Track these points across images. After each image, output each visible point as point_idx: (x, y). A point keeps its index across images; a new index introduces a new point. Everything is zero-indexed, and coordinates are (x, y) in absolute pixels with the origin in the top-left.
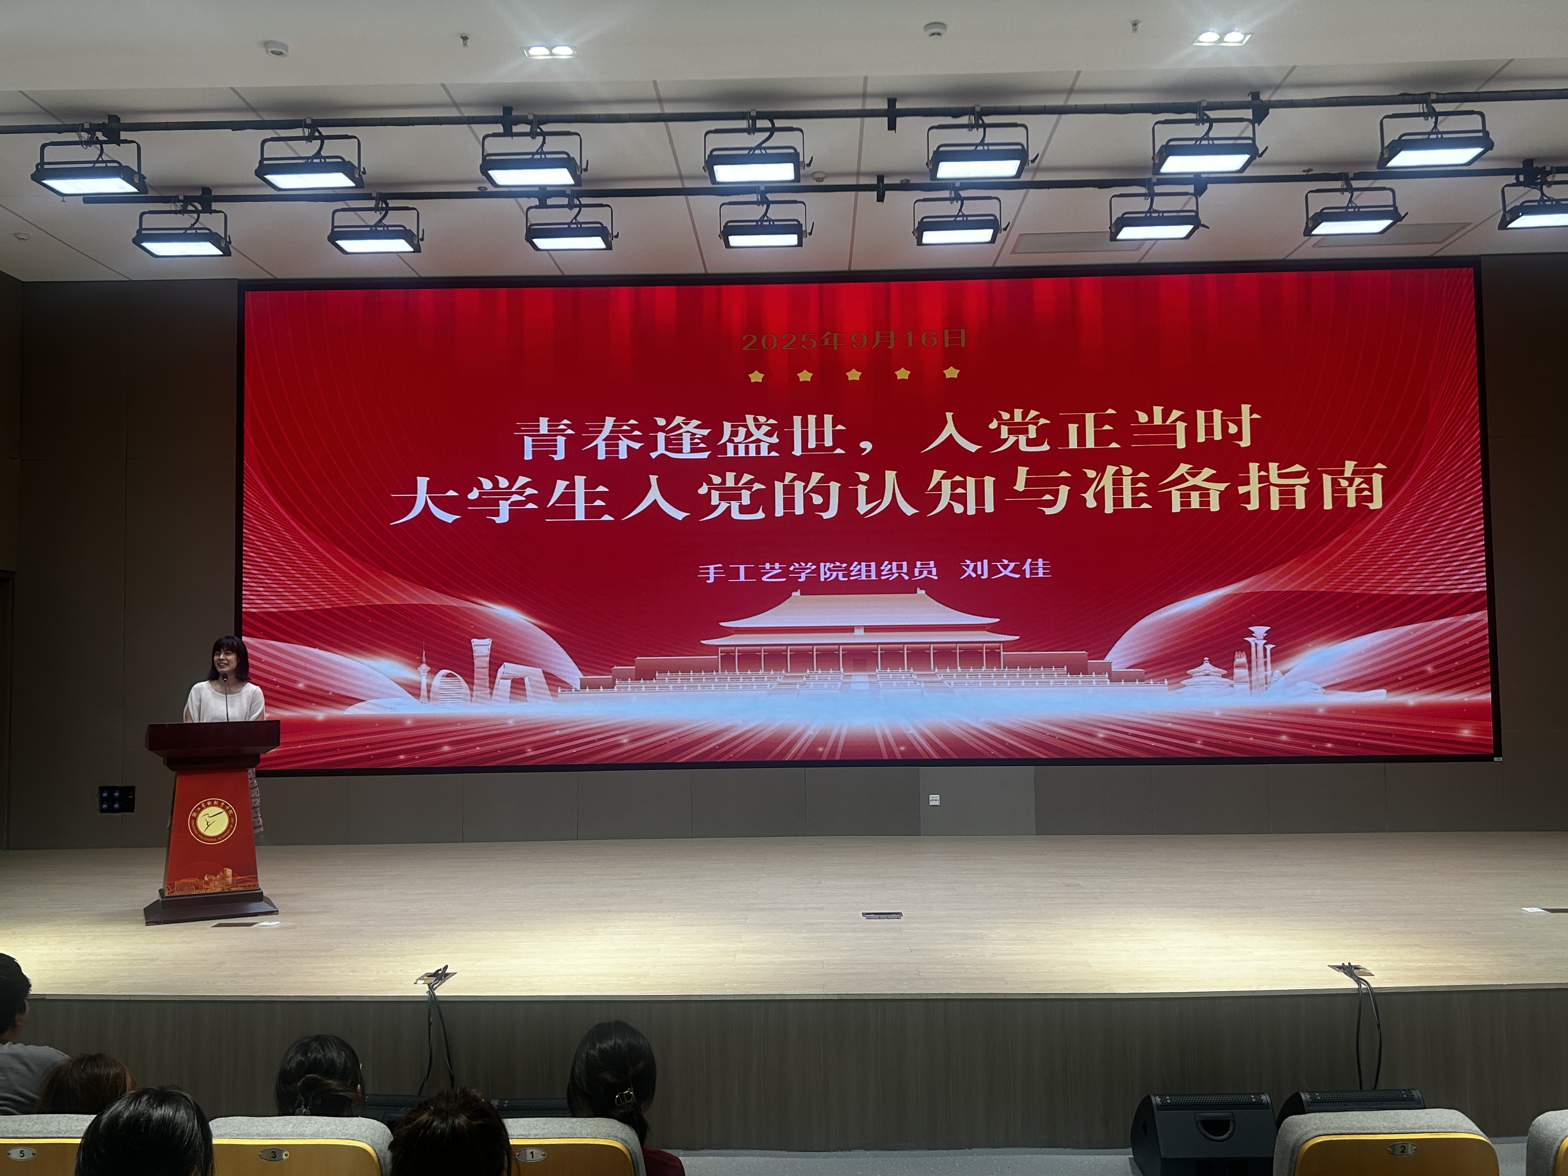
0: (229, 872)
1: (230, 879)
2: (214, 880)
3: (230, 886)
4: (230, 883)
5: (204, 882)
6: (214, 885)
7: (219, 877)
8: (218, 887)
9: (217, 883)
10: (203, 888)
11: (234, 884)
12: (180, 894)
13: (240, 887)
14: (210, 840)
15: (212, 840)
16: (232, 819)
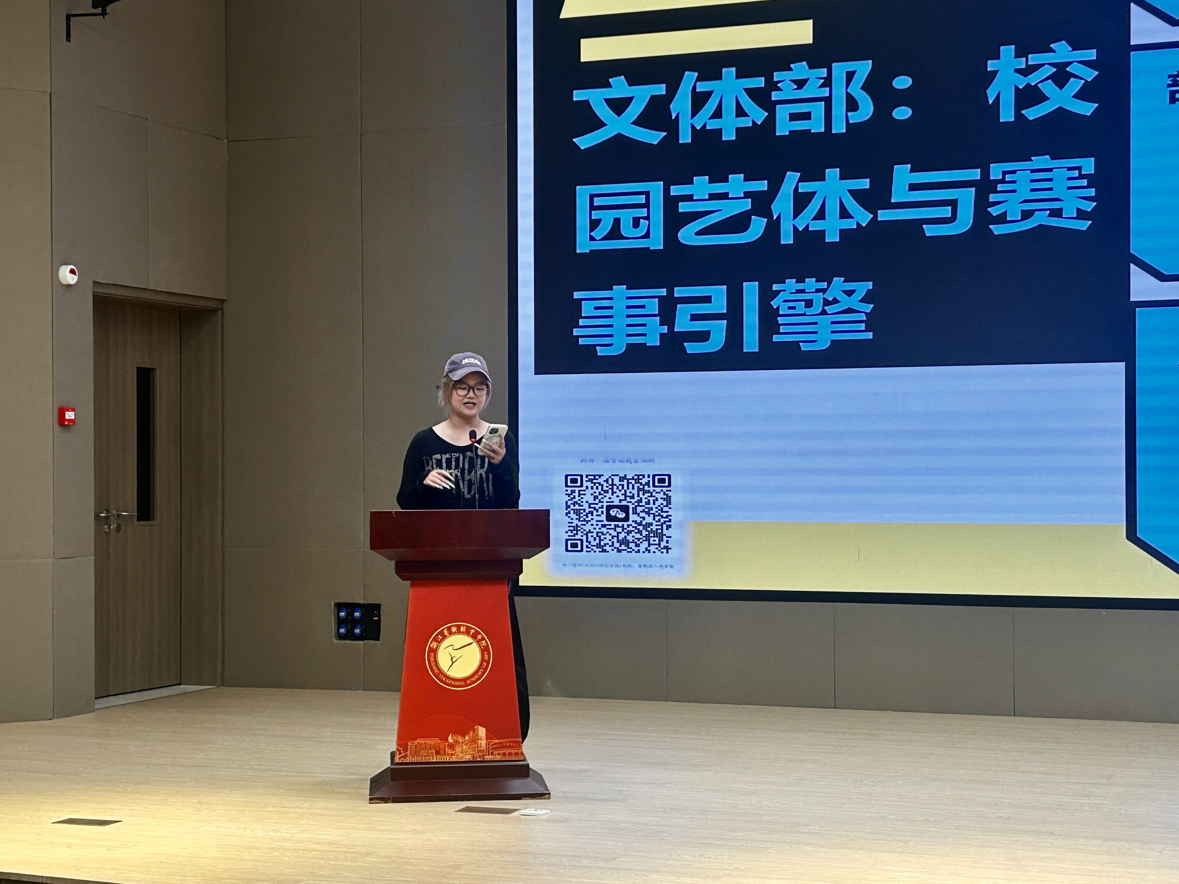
0: (482, 731)
1: (483, 743)
2: (462, 743)
3: (484, 753)
4: (484, 748)
5: (448, 745)
6: (461, 750)
7: (468, 738)
8: (467, 754)
9: (466, 748)
10: (446, 753)
11: (489, 750)
12: (414, 760)
13: (497, 755)
14: (454, 683)
15: (459, 684)
16: (486, 654)
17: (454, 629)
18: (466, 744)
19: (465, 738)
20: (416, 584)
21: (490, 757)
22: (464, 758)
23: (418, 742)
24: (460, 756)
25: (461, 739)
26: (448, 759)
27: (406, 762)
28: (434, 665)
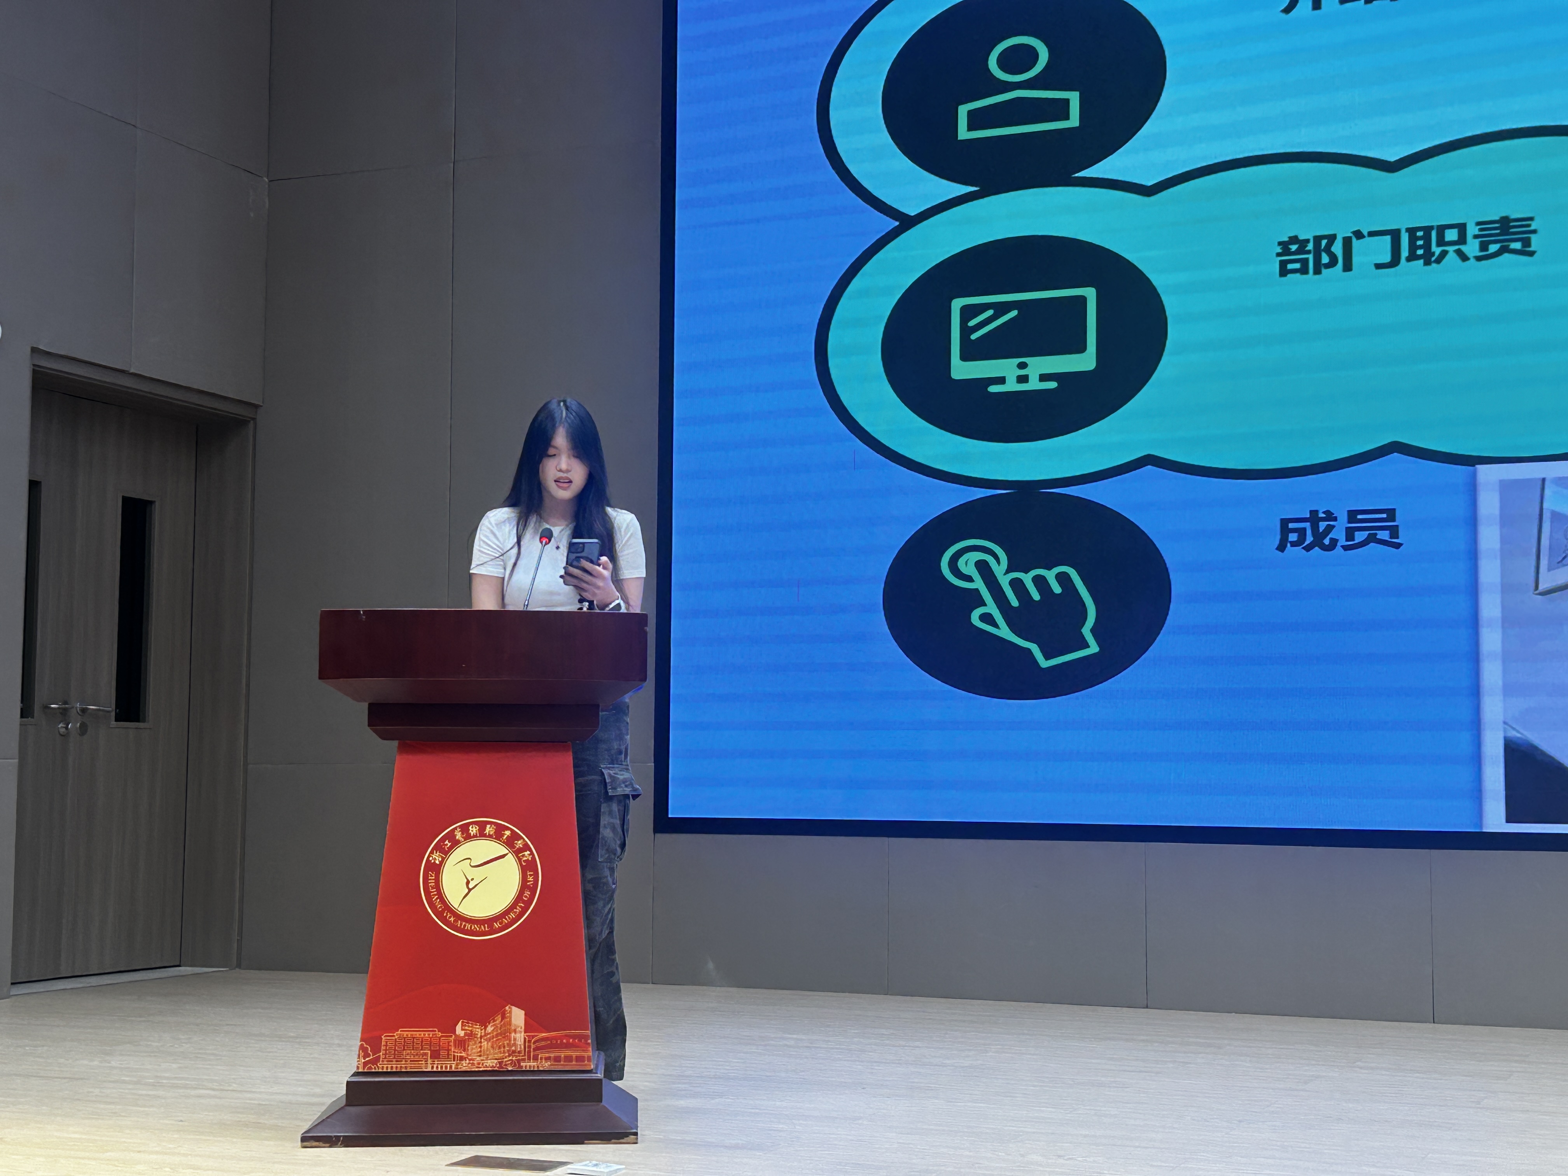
0: (518, 1016)
1: (519, 1037)
2: (481, 1037)
3: (520, 1056)
4: (521, 1048)
5: (455, 1041)
6: (479, 1050)
7: (493, 1028)
8: (490, 1057)
9: (487, 1047)
10: (450, 1057)
11: (529, 1052)
12: (392, 1068)
13: (544, 1061)
14: (471, 927)
15: (478, 929)
16: (531, 875)
17: (473, 830)
18: (488, 1040)
19: (488, 1029)
20: (406, 747)
21: (532, 1064)
22: (483, 1064)
23: (400, 1034)
24: (475, 1062)
25: (479, 1030)
26: (453, 1066)
27: (377, 1070)
28: (435, 895)
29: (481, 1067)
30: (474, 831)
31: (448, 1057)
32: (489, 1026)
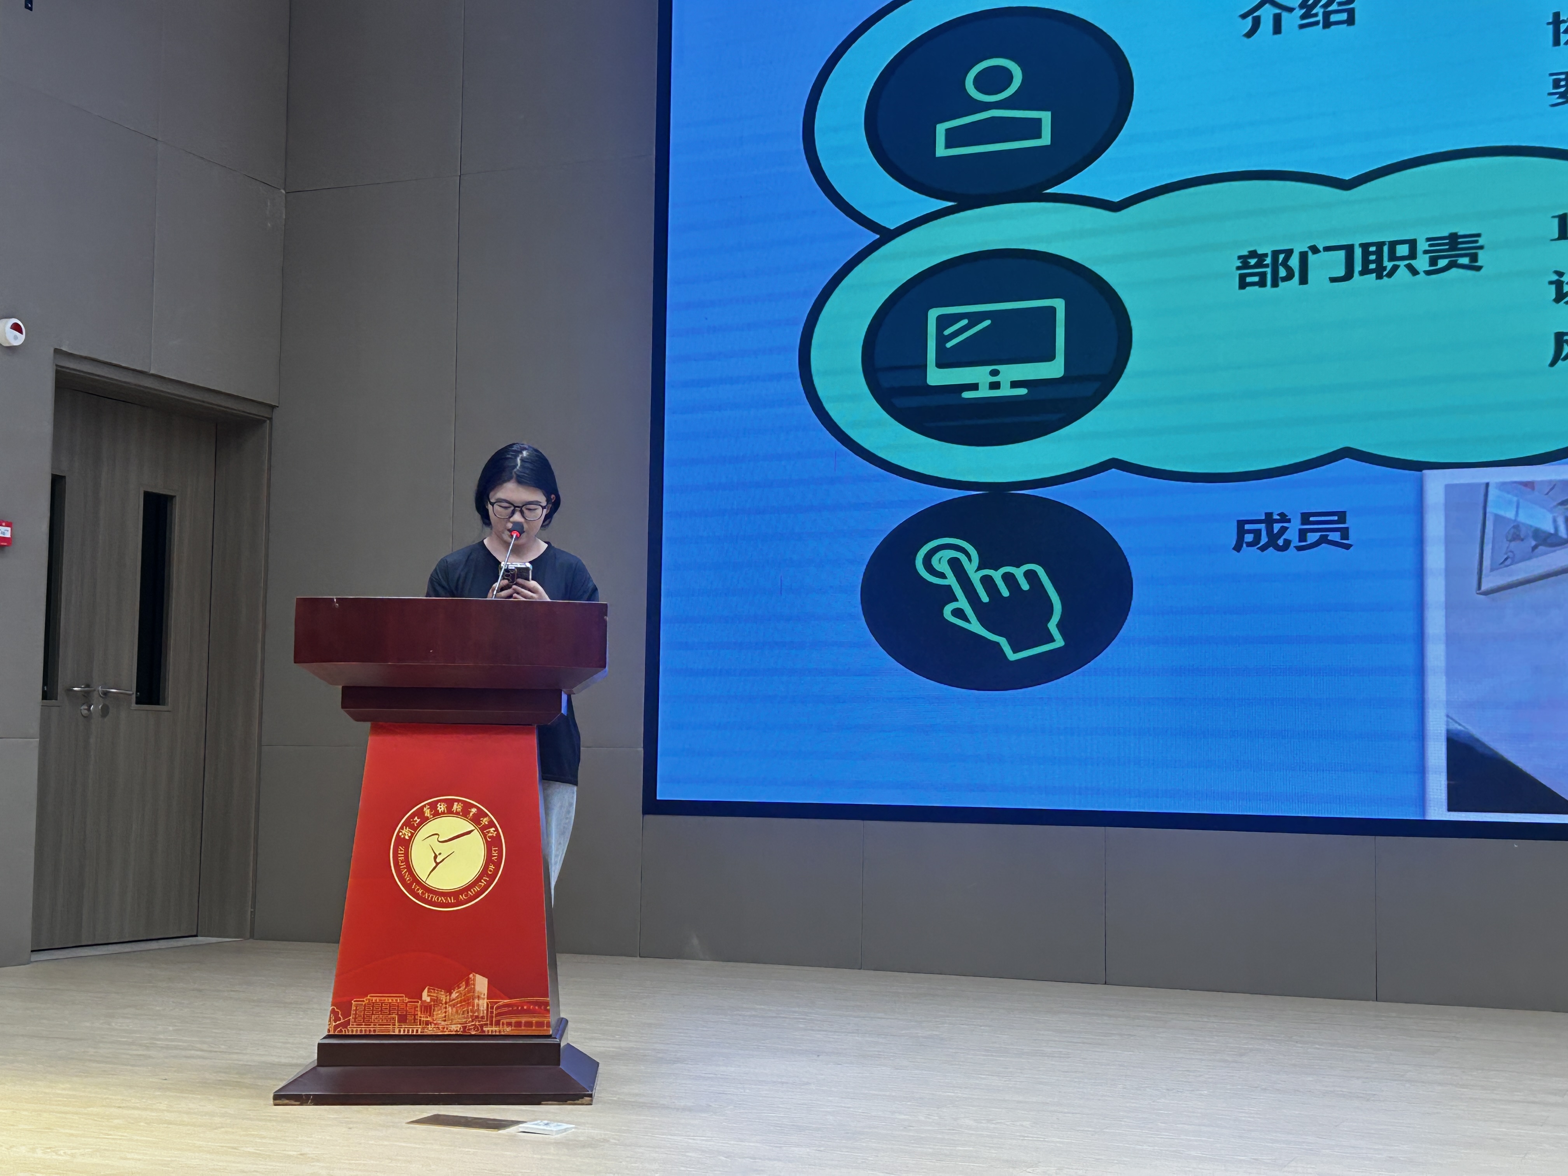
0: (481, 983)
1: (483, 1004)
2: (446, 1003)
3: (483, 1021)
4: (483, 1013)
5: (421, 1006)
6: (444, 1015)
7: (457, 994)
8: (454, 1022)
9: (452, 1012)
10: (416, 1021)
11: (492, 1017)
12: (361, 1031)
13: (505, 1026)
14: (438, 899)
15: (444, 901)
16: (495, 851)
17: (441, 808)
18: (454, 1006)
19: (452, 995)
20: (377, 729)
21: (494, 1029)
22: (447, 1029)
23: (369, 999)
24: (440, 1027)
25: (444, 996)
26: (420, 1030)
27: (347, 1034)
28: (404, 868)
29: (445, 1032)
30: (443, 809)
31: (414, 1021)
32: (454, 993)
